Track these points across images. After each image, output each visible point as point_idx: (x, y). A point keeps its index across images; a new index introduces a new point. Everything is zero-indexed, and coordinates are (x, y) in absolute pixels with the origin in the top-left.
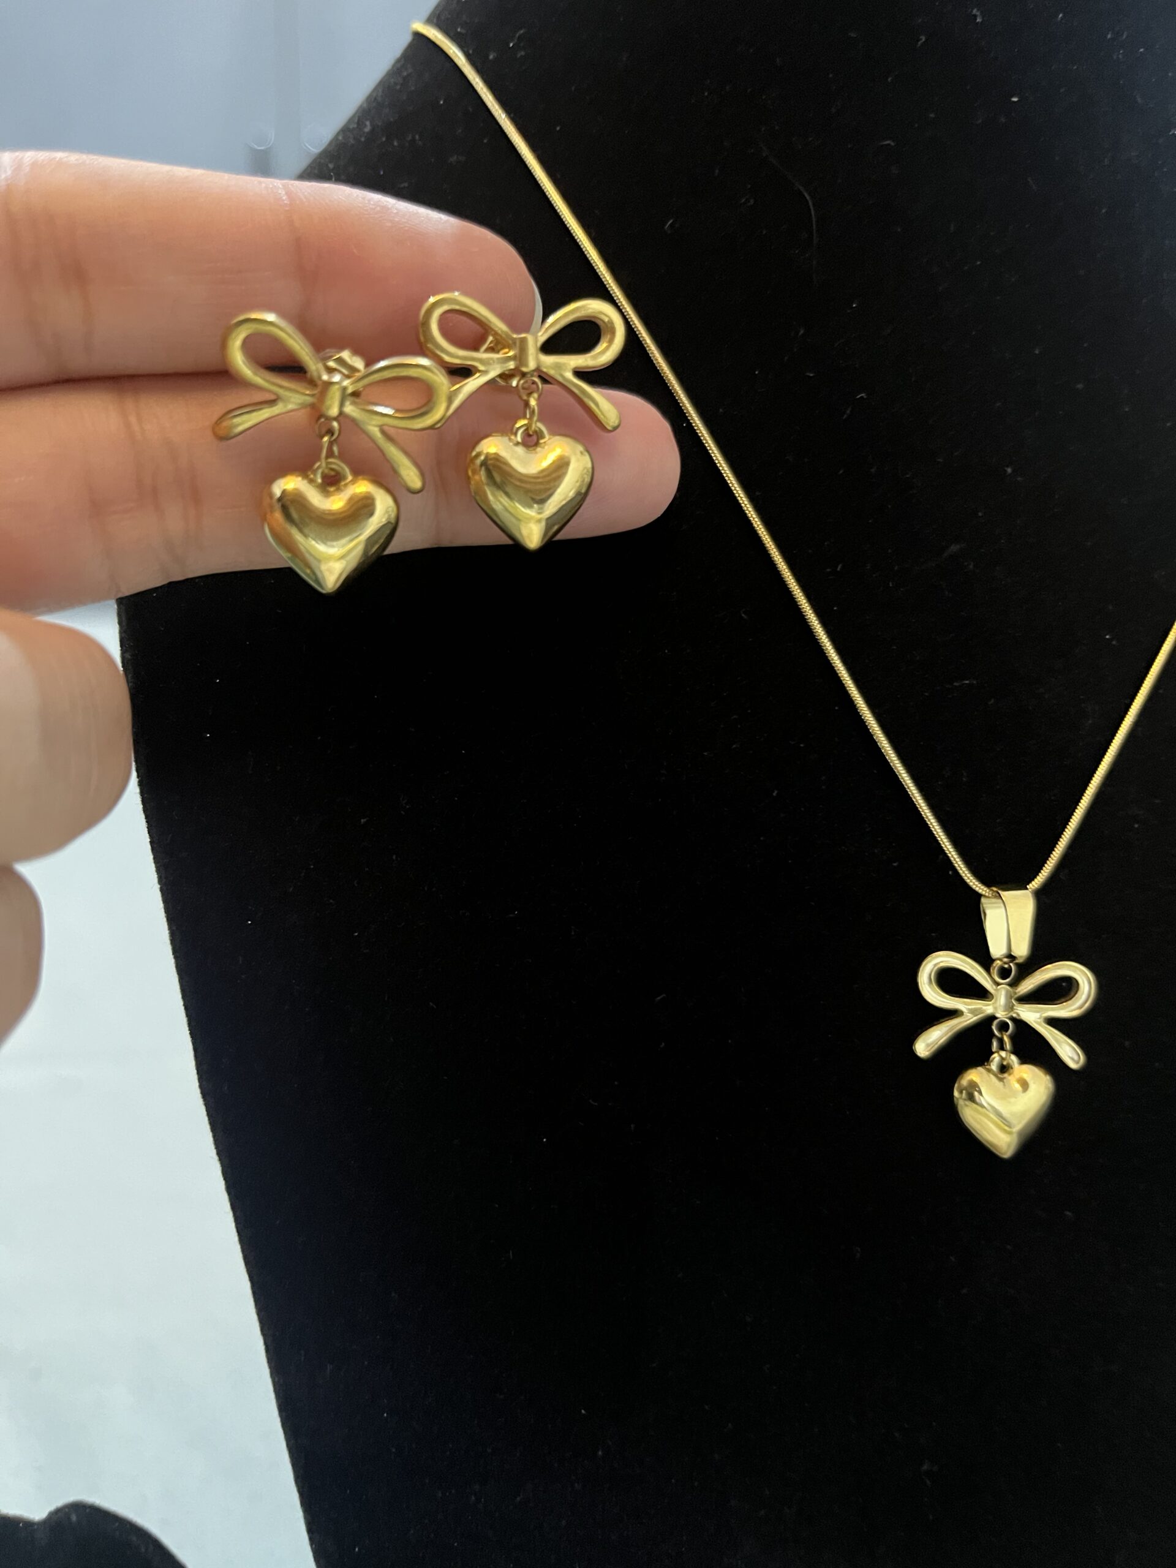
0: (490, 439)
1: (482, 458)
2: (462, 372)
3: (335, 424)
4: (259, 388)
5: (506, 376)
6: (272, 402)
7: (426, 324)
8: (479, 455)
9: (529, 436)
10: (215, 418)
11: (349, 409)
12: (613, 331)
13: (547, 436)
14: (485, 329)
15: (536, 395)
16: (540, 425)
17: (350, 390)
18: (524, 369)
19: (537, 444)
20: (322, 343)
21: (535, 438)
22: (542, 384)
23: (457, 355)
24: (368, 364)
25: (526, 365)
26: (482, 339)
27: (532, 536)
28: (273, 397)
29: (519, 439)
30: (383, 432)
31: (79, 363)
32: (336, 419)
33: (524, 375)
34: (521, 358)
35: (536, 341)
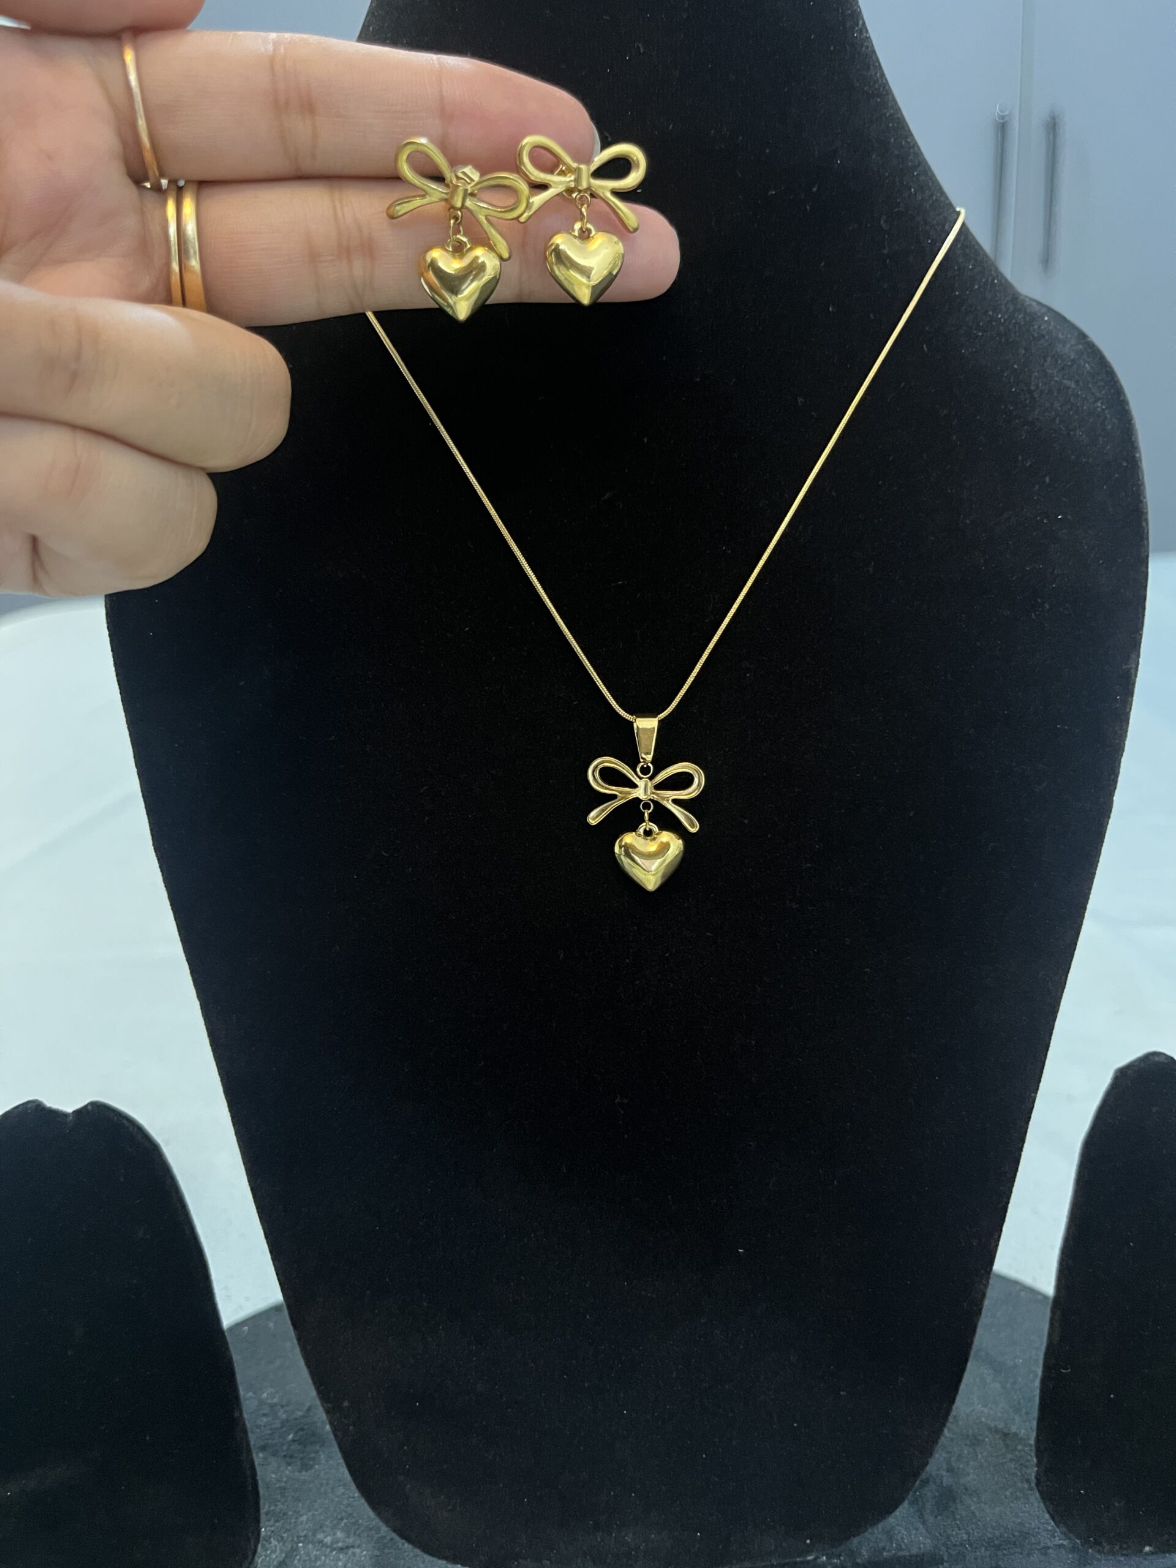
0: (559, 235)
1: (553, 247)
2: (543, 187)
3: (459, 213)
4: (414, 186)
5: (570, 191)
6: (423, 196)
7: (520, 155)
8: (552, 244)
9: (584, 232)
10: (387, 205)
11: (468, 203)
12: (638, 166)
13: (593, 233)
14: (558, 161)
15: (585, 206)
16: (589, 226)
17: (469, 192)
18: (580, 188)
19: (588, 237)
20: (455, 162)
21: (587, 232)
22: (591, 198)
23: (539, 176)
24: (481, 176)
25: (581, 186)
26: (556, 166)
27: (585, 298)
28: (424, 193)
29: (576, 233)
30: (487, 219)
31: (308, 166)
32: (460, 209)
33: (580, 191)
34: (577, 180)
35: (589, 170)
